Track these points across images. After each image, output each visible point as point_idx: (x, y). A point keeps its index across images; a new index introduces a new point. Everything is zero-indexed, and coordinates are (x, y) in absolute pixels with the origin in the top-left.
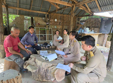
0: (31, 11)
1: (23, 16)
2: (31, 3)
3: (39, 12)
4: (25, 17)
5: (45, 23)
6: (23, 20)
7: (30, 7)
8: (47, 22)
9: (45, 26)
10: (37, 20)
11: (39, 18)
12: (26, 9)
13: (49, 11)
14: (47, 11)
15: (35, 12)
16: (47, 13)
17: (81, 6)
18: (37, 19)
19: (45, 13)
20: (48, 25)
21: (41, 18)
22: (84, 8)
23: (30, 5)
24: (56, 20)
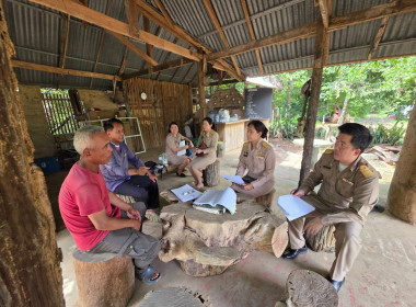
0: (62, 71)
1: (35, 88)
2: (59, 45)
3: (92, 75)
4: (43, 91)
5: (115, 107)
6: (39, 102)
7: (59, 58)
8: (120, 103)
9: (118, 114)
10: (88, 98)
11: (93, 92)
12: (42, 64)
13: (122, 72)
14: (116, 73)
15: (79, 73)
16: (118, 79)
17: (221, 61)
18: (87, 94)
19: (110, 77)
20: (124, 108)
21: (100, 93)
22: (227, 65)
23: (59, 53)
24: (144, 96)
